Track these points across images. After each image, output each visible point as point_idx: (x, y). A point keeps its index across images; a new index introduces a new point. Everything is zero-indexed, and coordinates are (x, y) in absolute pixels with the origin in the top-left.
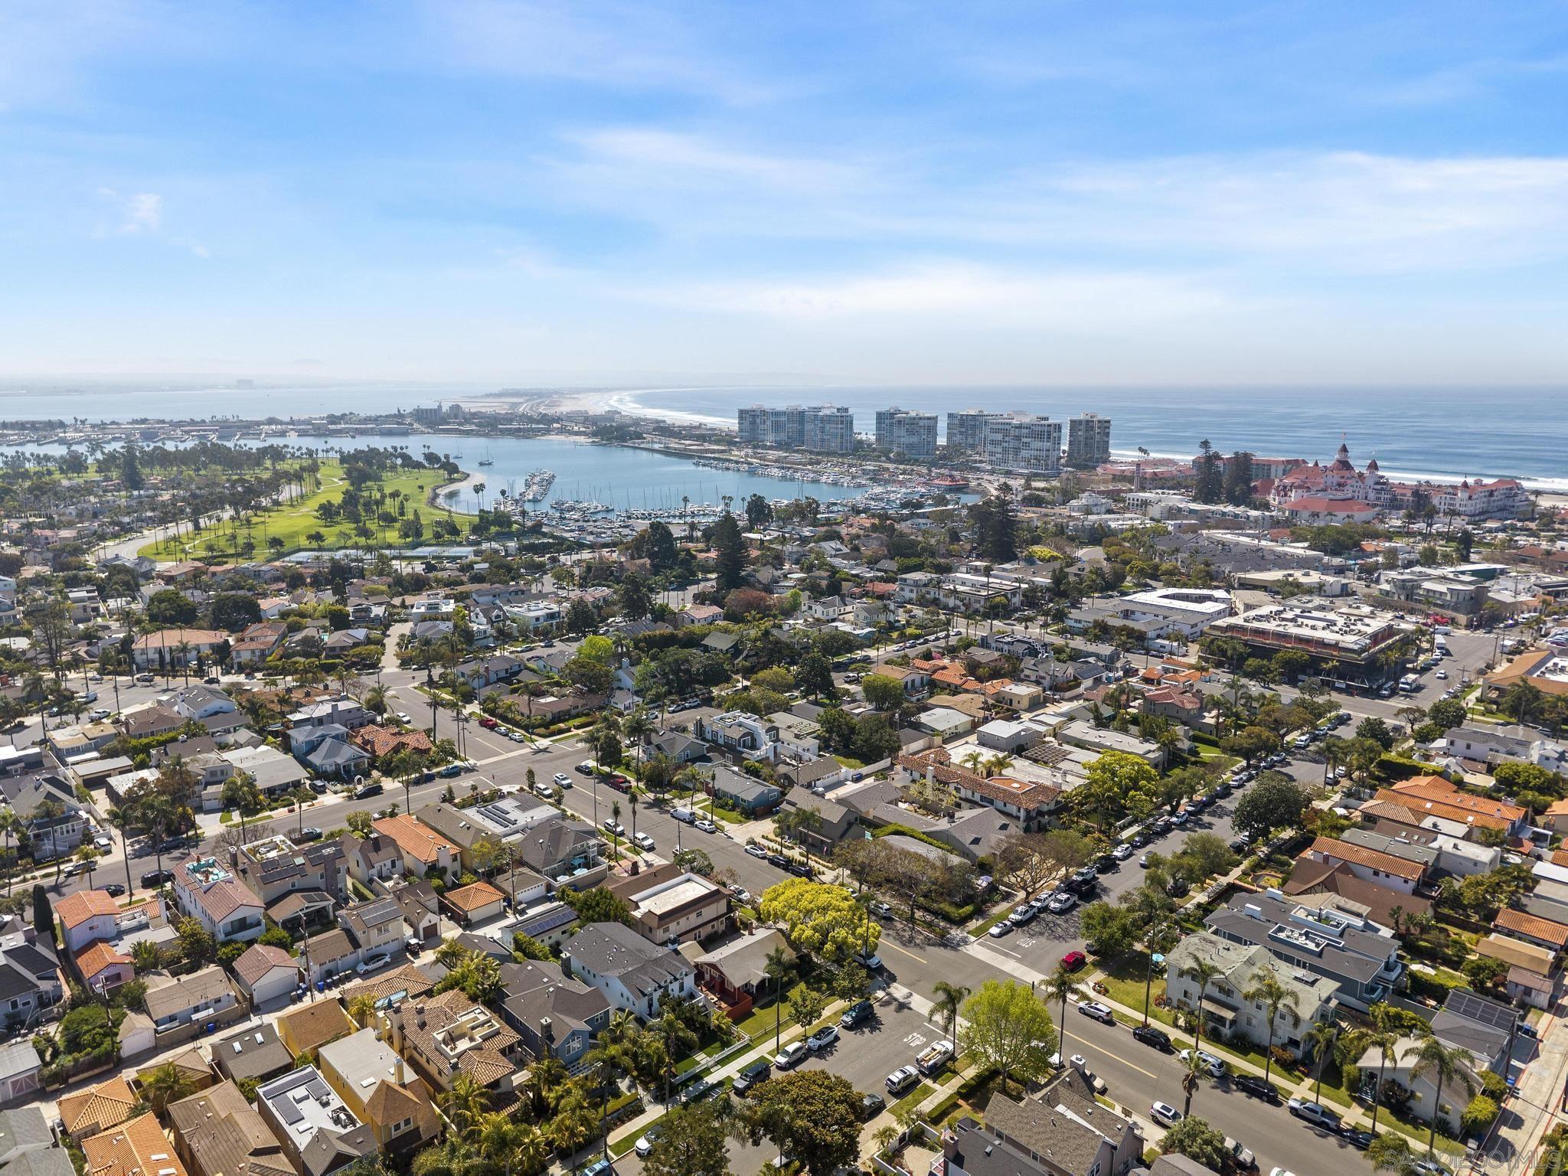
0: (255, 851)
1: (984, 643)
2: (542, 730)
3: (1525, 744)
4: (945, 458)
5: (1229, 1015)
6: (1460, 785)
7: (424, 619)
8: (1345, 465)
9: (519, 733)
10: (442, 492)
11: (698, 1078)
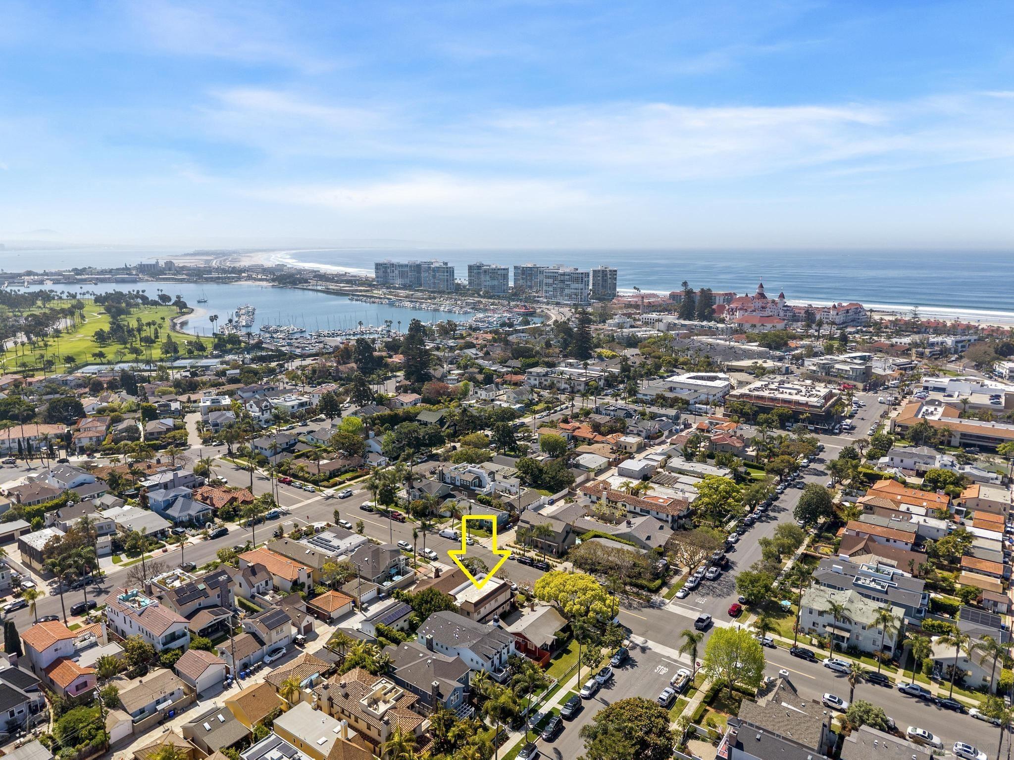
0: (164, 582)
1: (598, 411)
2: (325, 483)
3: (933, 458)
4: (515, 295)
5: (847, 635)
6: (904, 483)
7: (210, 410)
8: (762, 296)
9: (310, 486)
10: (178, 321)
11: (534, 711)
